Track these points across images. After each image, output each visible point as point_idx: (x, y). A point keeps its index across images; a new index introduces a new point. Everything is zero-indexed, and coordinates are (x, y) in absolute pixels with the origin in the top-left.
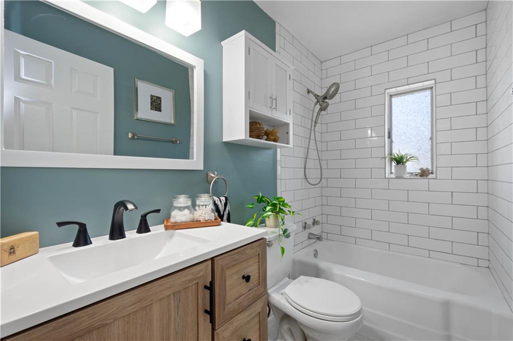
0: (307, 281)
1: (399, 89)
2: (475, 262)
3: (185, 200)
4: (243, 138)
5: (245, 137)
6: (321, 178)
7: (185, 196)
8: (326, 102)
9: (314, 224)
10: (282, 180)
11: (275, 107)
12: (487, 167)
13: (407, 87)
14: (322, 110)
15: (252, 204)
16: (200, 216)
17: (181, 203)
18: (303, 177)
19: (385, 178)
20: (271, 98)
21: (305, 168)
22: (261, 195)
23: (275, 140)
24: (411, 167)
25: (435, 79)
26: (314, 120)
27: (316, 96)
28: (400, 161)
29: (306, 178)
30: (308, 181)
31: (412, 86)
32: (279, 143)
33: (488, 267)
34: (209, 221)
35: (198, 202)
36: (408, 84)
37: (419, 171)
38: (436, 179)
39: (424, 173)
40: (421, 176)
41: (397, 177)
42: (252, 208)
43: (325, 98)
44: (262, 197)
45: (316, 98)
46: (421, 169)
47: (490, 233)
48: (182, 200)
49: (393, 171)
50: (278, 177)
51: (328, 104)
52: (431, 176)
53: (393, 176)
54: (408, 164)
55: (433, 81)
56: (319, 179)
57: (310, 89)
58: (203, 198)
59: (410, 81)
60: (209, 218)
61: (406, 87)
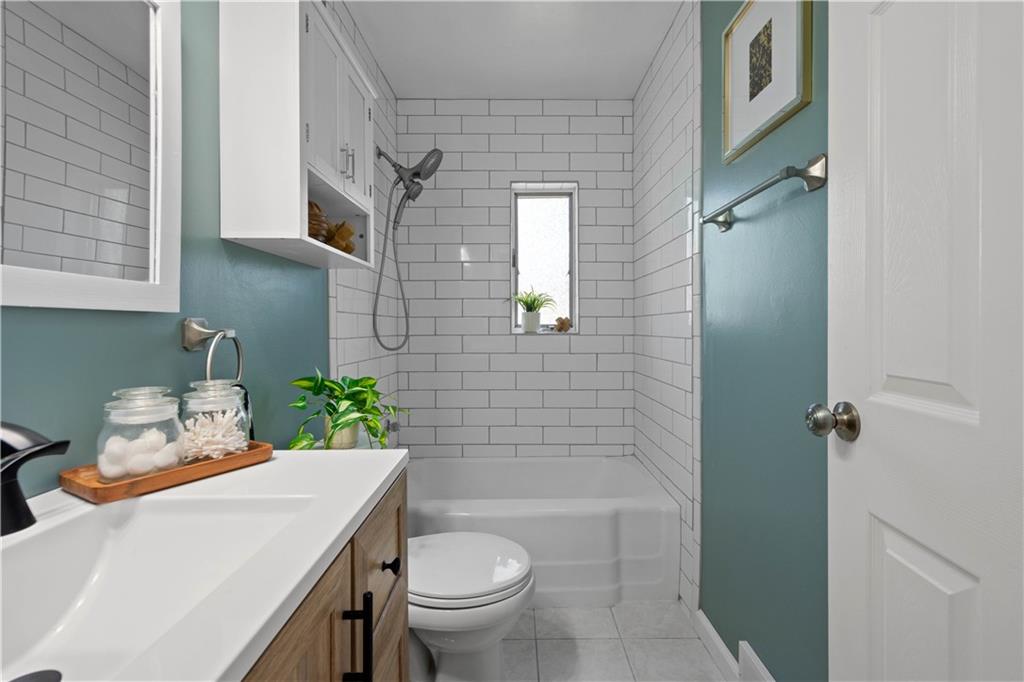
0: (422, 546)
1: (531, 186)
2: (618, 450)
3: (150, 402)
4: (296, 235)
5: (301, 235)
6: (407, 336)
7: (156, 389)
8: (418, 183)
9: (388, 429)
10: (339, 341)
11: (351, 174)
12: (634, 317)
13: (540, 186)
14: (409, 197)
15: (304, 399)
16: (207, 443)
17: (142, 413)
18: (372, 333)
19: (511, 334)
20: (342, 150)
21: (374, 315)
22: (320, 375)
23: (348, 249)
24: (548, 316)
25: (577, 182)
26: (392, 218)
27: (397, 167)
28: (531, 306)
29: (377, 336)
30: (379, 341)
31: (548, 186)
32: (354, 255)
33: (633, 455)
34: (240, 452)
35: (193, 405)
36: (543, 182)
37: (556, 323)
38: (578, 334)
39: (563, 326)
40: (560, 330)
41: (527, 333)
42: (303, 407)
43: (417, 174)
44: (323, 380)
45: (397, 171)
46: (559, 320)
47: (637, 407)
48: (144, 404)
49: (520, 322)
50: (332, 334)
51: (421, 188)
52: (571, 330)
53: (520, 331)
54: (542, 310)
55: (576, 184)
56: (403, 339)
57: (383, 149)
58: (211, 393)
59: (547, 176)
60: (238, 446)
61: (538, 184)
